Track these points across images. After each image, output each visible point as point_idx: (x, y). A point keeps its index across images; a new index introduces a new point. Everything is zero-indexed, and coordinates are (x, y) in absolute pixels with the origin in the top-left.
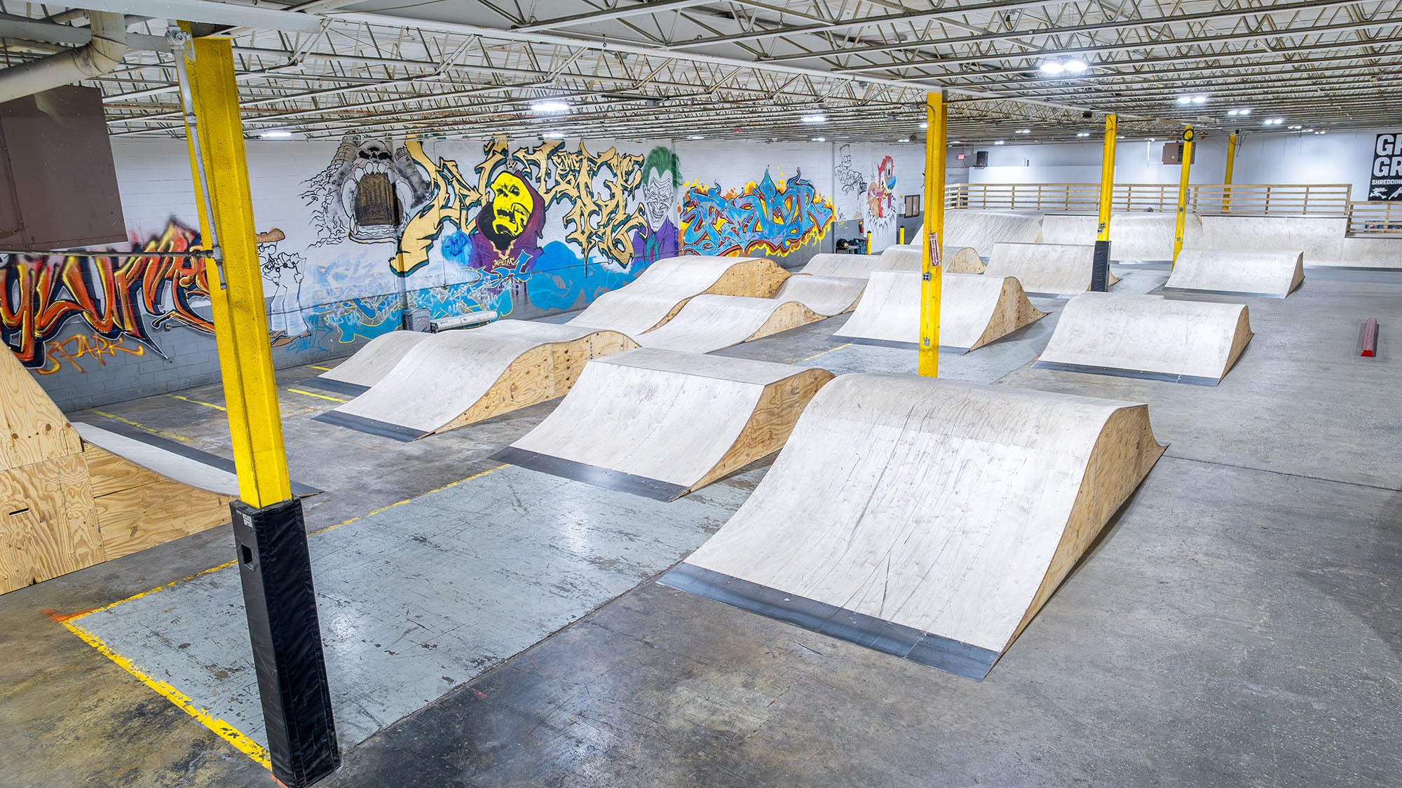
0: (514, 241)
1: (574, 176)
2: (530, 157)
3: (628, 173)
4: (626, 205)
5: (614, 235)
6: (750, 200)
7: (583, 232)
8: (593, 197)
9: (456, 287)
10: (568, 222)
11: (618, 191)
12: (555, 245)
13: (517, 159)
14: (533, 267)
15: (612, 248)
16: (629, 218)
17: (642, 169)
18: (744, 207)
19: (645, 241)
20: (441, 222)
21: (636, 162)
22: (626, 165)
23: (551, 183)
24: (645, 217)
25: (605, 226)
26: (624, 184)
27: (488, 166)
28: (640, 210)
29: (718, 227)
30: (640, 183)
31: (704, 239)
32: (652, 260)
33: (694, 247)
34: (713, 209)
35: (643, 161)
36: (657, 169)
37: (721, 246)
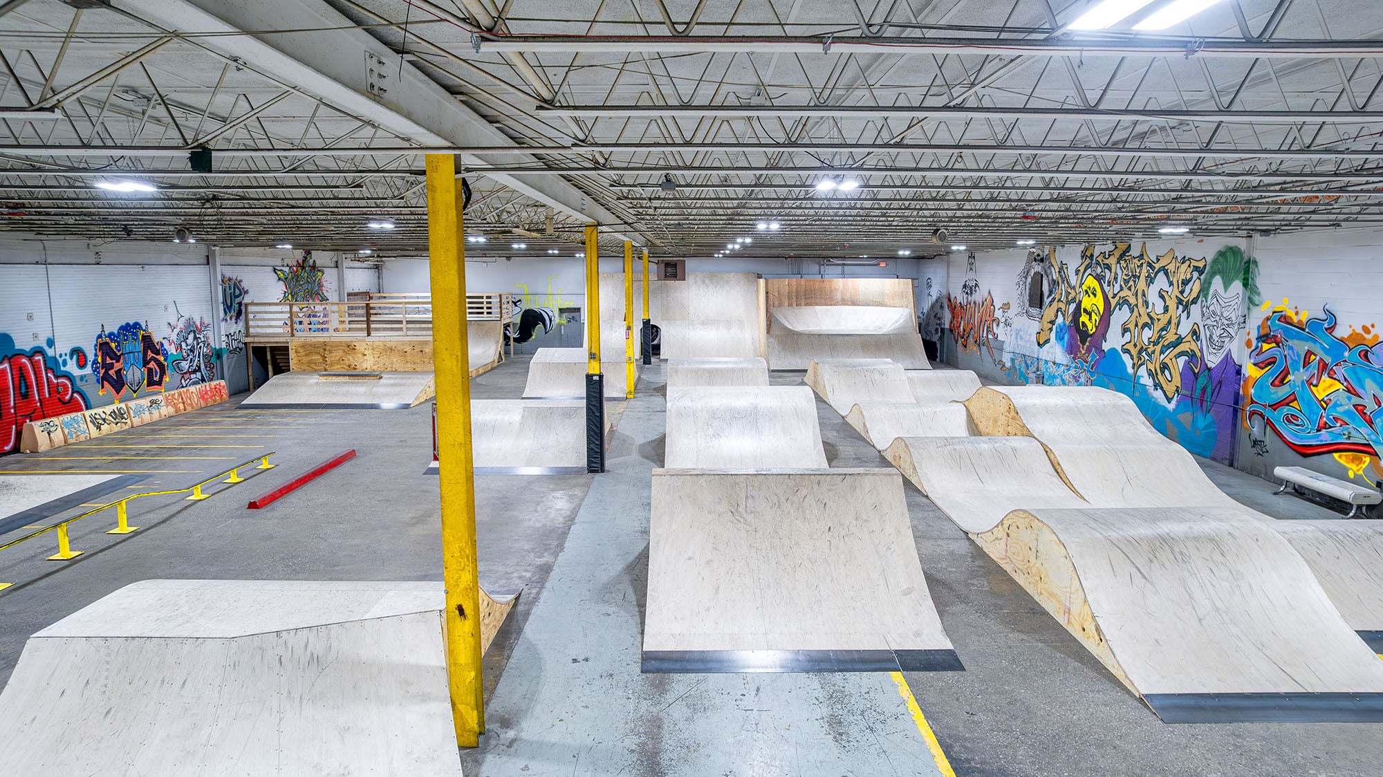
0: (1089, 339)
1: (1135, 282)
2: (1106, 261)
3: (1185, 282)
4: (1179, 324)
5: (1162, 357)
7: (1135, 346)
8: (1147, 308)
9: (1059, 365)
10: (1124, 332)
12: (1113, 350)
13: (1098, 263)
14: (1098, 366)
15: (1159, 372)
16: (1180, 340)
17: (1202, 277)
19: (1196, 376)
20: (1057, 312)
21: (1196, 268)
22: (1184, 272)
23: (1117, 288)
24: (1199, 343)
25: (1155, 344)
26: (1180, 296)
27: (1082, 269)
28: (1195, 333)
29: (1321, 393)
30: (1198, 297)
31: (1288, 404)
32: (1202, 405)
33: (1268, 413)
34: (1313, 357)
35: (1205, 265)
36: (1223, 279)
37: (1324, 431)
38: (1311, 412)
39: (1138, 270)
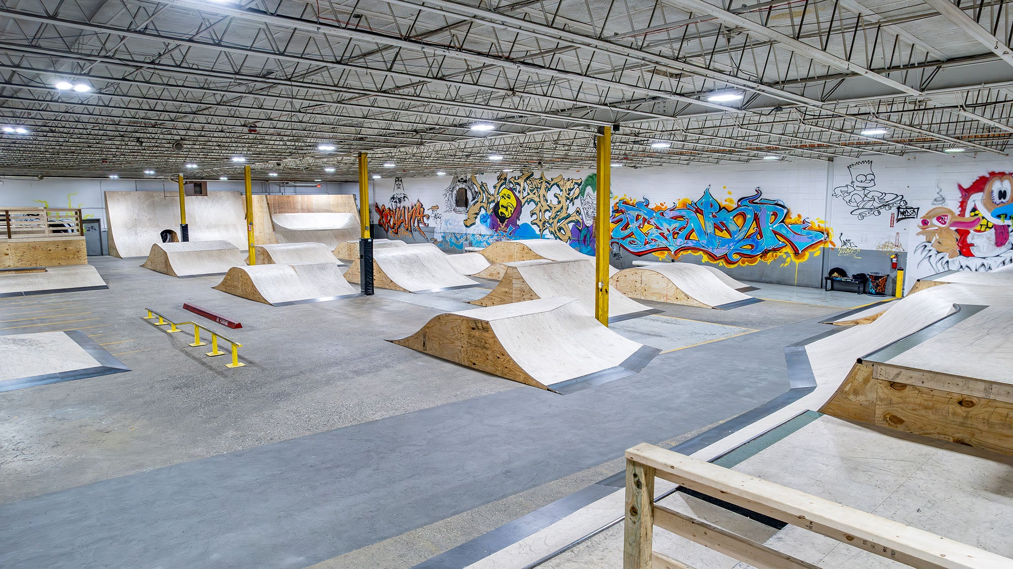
0: (507, 220)
1: (538, 190)
2: (516, 181)
3: (570, 190)
4: (568, 208)
5: (559, 224)
6: (683, 213)
7: (540, 220)
8: (547, 202)
9: (484, 236)
10: (532, 214)
11: (563, 200)
12: (525, 225)
13: (510, 182)
14: (514, 233)
15: (557, 231)
16: (569, 216)
17: (580, 187)
18: (675, 218)
19: (580, 231)
20: (480, 208)
21: (576, 183)
22: (569, 185)
23: (525, 194)
24: (580, 216)
25: (553, 219)
26: (567, 196)
27: (499, 185)
28: (578, 212)
29: (645, 230)
30: (578, 196)
31: (630, 237)
32: (584, 243)
33: (621, 242)
34: (640, 217)
35: (581, 182)
36: (592, 187)
37: (647, 245)
38: (641, 238)
39: (539, 185)
